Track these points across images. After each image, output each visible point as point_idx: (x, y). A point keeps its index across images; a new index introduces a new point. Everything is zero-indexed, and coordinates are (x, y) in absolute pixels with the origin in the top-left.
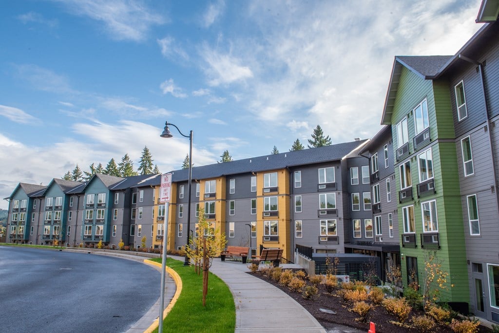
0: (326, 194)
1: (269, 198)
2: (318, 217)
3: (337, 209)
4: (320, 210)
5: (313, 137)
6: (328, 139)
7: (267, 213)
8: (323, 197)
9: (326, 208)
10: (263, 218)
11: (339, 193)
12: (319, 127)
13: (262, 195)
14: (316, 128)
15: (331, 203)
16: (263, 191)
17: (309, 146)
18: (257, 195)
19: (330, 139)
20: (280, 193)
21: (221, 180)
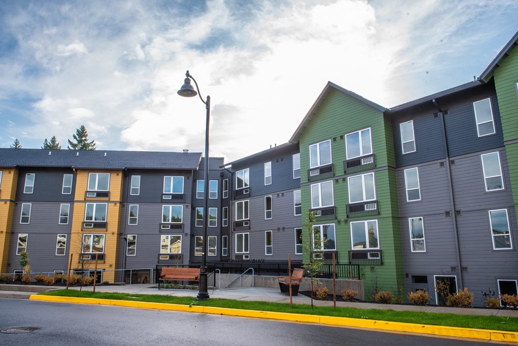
0: (171, 206)
1: (95, 204)
2: (160, 232)
3: (183, 224)
4: (162, 224)
5: (75, 137)
6: (93, 144)
7: (88, 224)
8: (167, 210)
9: (170, 222)
10: (82, 230)
11: (187, 206)
12: (83, 128)
13: (83, 200)
14: (79, 128)
15: (176, 217)
16: (86, 195)
17: (69, 147)
18: (75, 199)
19: (94, 145)
20: (111, 200)
21: (12, 173)
